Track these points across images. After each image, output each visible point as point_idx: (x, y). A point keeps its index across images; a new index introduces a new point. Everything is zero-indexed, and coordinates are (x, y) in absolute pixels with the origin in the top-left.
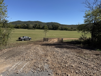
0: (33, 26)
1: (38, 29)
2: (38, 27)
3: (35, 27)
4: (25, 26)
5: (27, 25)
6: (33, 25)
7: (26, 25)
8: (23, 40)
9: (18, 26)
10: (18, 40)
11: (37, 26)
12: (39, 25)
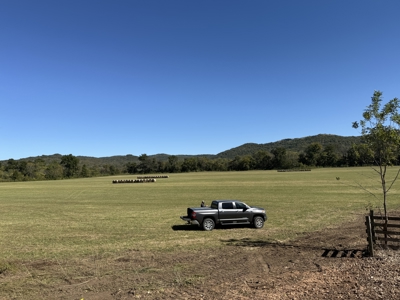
0: (301, 156)
1: (324, 165)
2: (322, 157)
3: (311, 157)
4: (269, 157)
5: (275, 153)
6: (302, 152)
7: (272, 156)
8: (208, 225)
9: (244, 162)
10: (183, 223)
11: (316, 156)
12: (328, 149)
